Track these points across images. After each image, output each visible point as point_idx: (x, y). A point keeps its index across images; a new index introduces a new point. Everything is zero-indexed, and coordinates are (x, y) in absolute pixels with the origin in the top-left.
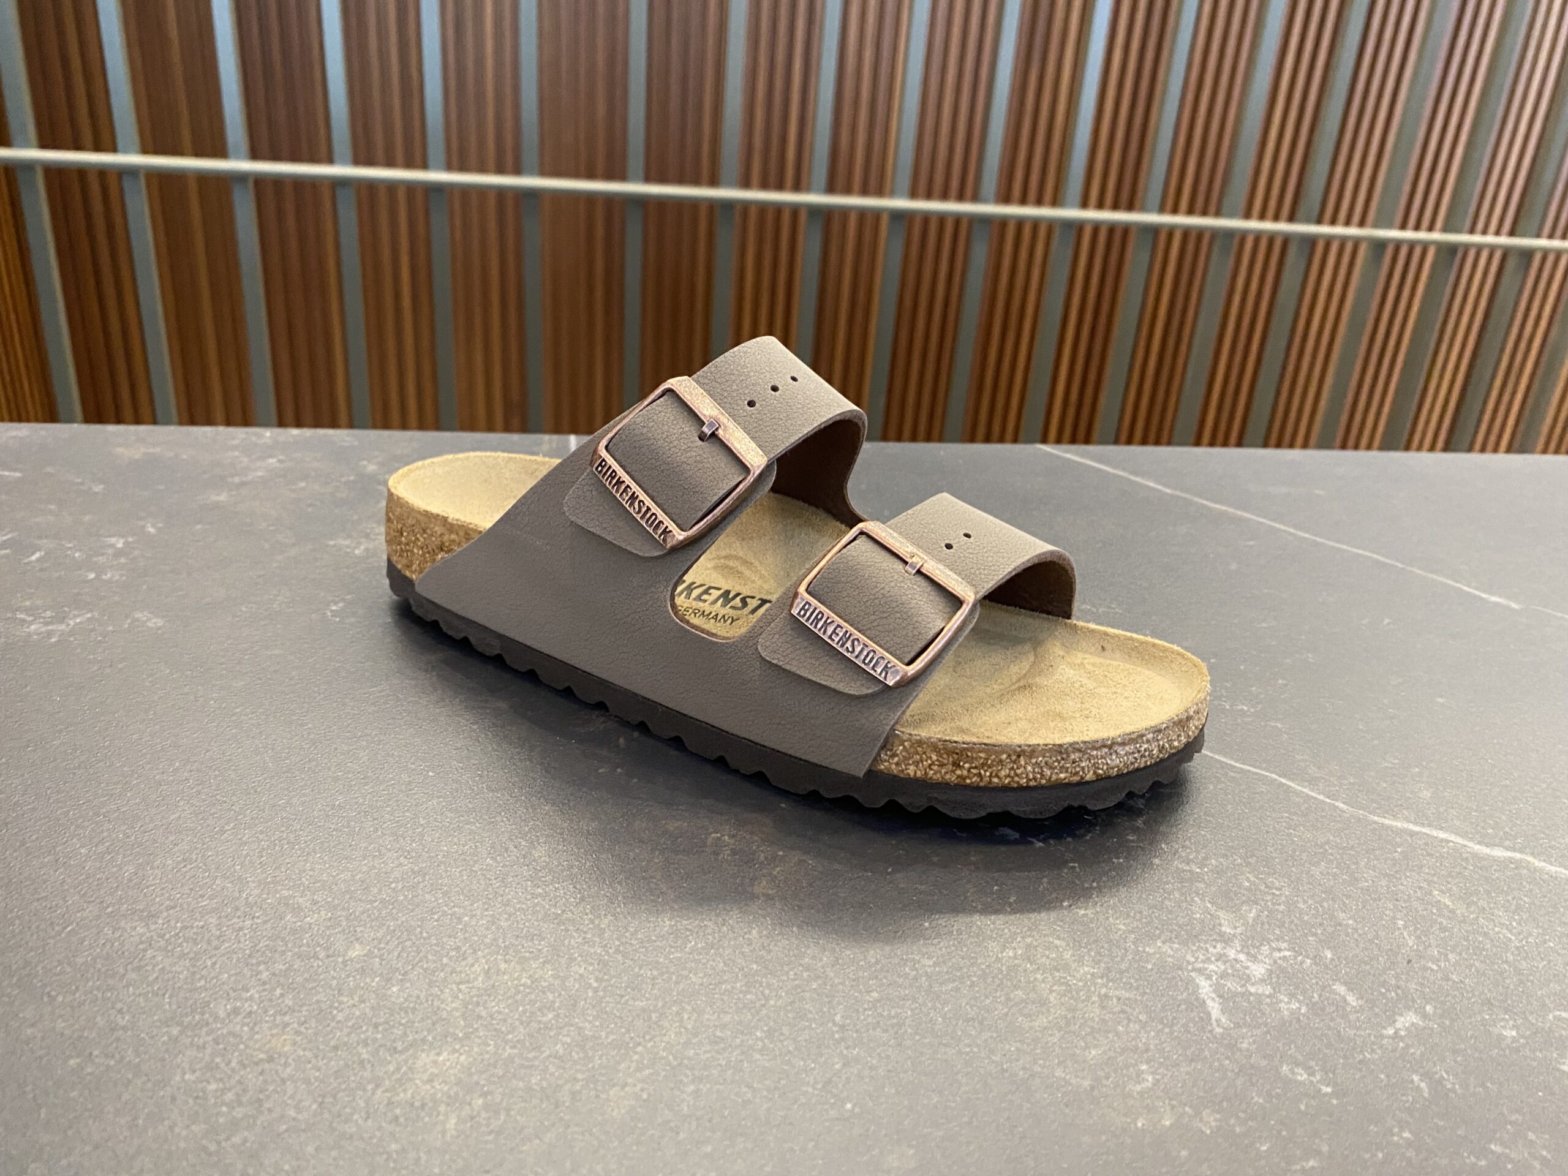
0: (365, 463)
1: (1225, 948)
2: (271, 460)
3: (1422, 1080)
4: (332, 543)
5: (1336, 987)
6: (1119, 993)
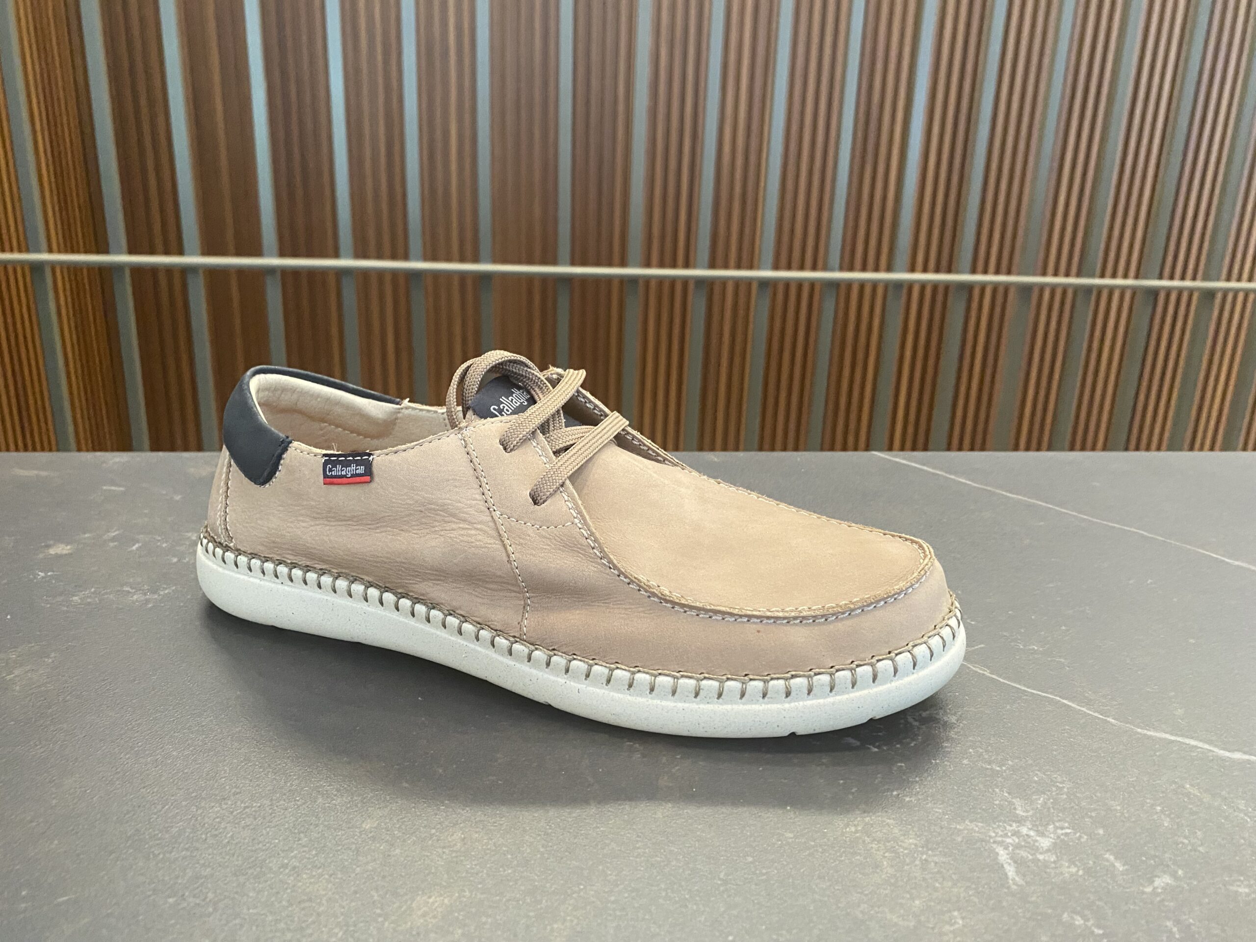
1: (1018, 826)
3: (1175, 926)
5: (1107, 856)
6: (936, 859)
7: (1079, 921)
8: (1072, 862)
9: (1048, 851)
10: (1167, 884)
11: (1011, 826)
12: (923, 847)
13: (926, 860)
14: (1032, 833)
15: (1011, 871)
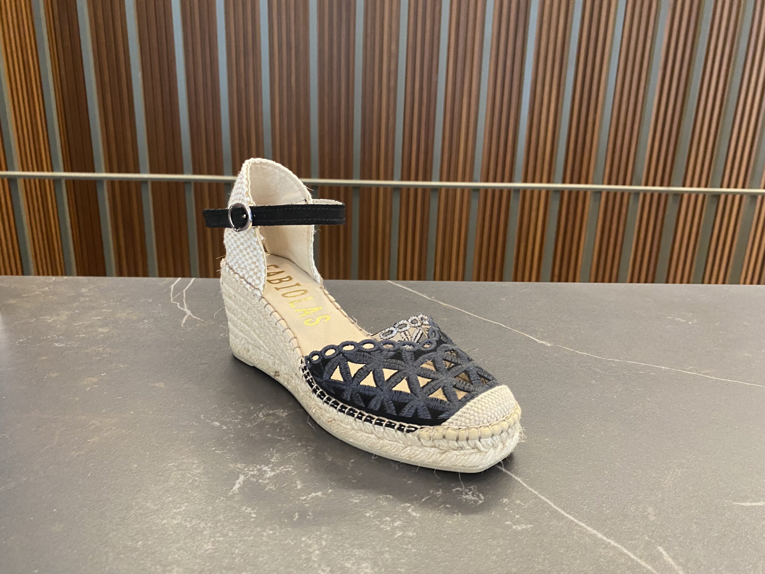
0: (83, 289)
1: (264, 466)
2: (47, 289)
3: (299, 515)
4: (42, 318)
5: (298, 482)
6: (202, 480)
7: (249, 510)
8: (275, 483)
9: (269, 478)
10: (317, 496)
11: (260, 466)
12: (201, 474)
13: (196, 481)
14: (269, 469)
15: (237, 486)
